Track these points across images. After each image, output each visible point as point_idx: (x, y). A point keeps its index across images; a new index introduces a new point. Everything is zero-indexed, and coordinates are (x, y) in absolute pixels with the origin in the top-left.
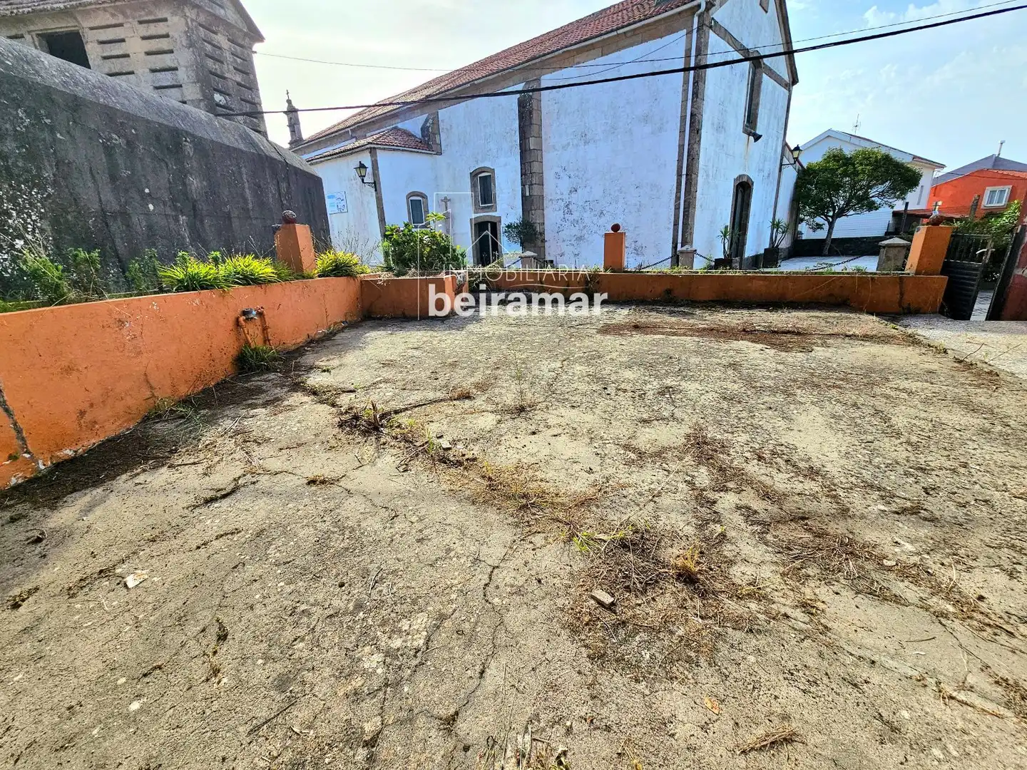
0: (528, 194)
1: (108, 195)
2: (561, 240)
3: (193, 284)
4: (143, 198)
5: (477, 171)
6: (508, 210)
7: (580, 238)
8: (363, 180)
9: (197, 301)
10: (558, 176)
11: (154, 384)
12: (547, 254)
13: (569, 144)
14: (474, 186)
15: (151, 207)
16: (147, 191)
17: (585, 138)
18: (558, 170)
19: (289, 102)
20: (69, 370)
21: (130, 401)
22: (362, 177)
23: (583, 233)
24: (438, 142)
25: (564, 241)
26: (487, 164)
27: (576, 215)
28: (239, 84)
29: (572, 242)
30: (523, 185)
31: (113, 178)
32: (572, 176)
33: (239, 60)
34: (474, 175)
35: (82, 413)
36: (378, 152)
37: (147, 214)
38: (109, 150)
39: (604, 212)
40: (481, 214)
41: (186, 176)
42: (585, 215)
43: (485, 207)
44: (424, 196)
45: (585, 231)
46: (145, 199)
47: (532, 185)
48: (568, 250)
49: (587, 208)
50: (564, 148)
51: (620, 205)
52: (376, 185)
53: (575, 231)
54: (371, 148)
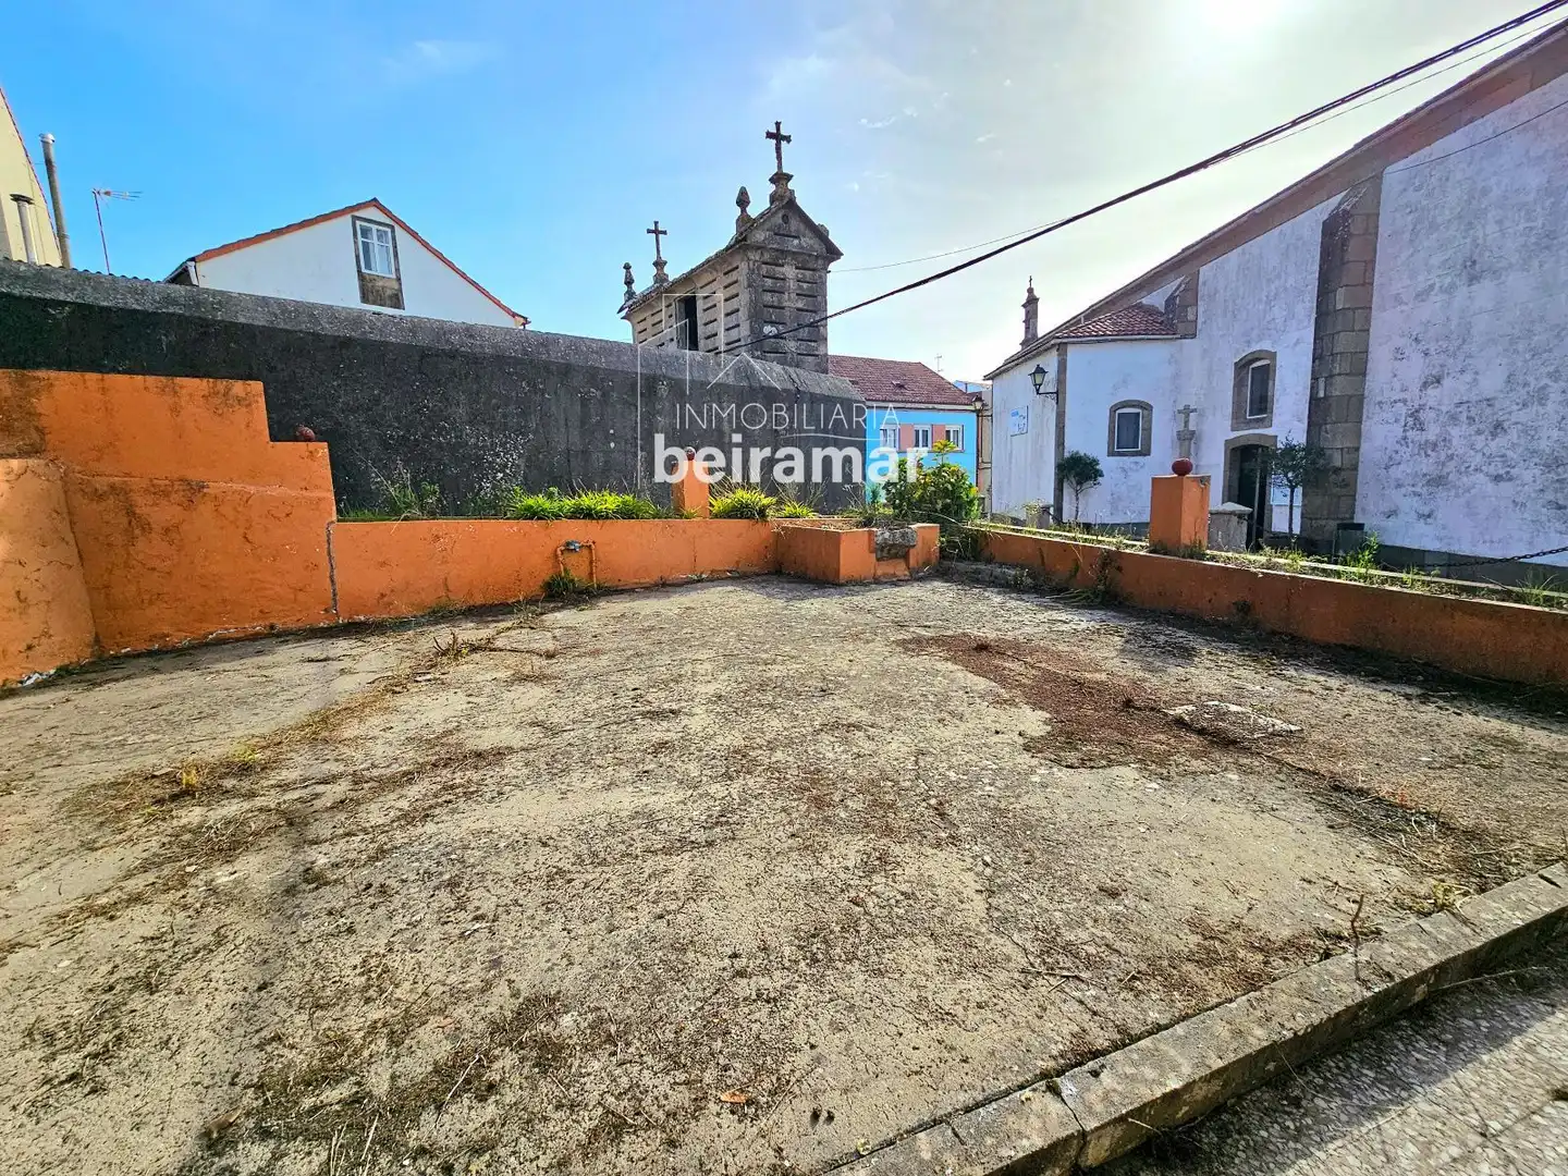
0: (1321, 394)
1: (575, 436)
2: (1393, 484)
3: (533, 514)
4: (606, 438)
5: (1250, 358)
6: (1288, 425)
7: (1438, 481)
8: (1038, 390)
9: (515, 529)
10: (1399, 356)
11: (450, 588)
12: (1358, 509)
13: (1432, 287)
14: (1239, 384)
15: (612, 445)
16: (612, 431)
17: (1473, 271)
18: (1401, 342)
19: (1030, 291)
20: (383, 564)
21: (423, 595)
22: (1037, 386)
23: (1446, 470)
24: (1191, 317)
25: (1399, 486)
26: (1266, 346)
27: (1432, 433)
28: (799, 309)
29: (1418, 489)
30: (1315, 378)
31: (583, 423)
32: (1432, 352)
33: (805, 285)
34: (1242, 366)
35: (383, 596)
36: (1070, 349)
37: (609, 452)
38: (584, 402)
39: (1506, 425)
40: (1246, 432)
41: (654, 416)
42: (1455, 432)
43: (1258, 420)
44: (1147, 407)
45: (1451, 466)
46: (608, 438)
47: (1332, 376)
48: (1409, 505)
49: (1463, 417)
50: (1422, 296)
51: (1550, 407)
52: (1059, 395)
53: (1427, 465)
54: (1059, 344)
